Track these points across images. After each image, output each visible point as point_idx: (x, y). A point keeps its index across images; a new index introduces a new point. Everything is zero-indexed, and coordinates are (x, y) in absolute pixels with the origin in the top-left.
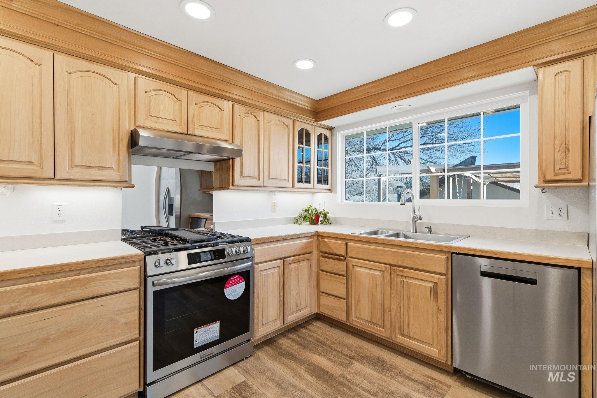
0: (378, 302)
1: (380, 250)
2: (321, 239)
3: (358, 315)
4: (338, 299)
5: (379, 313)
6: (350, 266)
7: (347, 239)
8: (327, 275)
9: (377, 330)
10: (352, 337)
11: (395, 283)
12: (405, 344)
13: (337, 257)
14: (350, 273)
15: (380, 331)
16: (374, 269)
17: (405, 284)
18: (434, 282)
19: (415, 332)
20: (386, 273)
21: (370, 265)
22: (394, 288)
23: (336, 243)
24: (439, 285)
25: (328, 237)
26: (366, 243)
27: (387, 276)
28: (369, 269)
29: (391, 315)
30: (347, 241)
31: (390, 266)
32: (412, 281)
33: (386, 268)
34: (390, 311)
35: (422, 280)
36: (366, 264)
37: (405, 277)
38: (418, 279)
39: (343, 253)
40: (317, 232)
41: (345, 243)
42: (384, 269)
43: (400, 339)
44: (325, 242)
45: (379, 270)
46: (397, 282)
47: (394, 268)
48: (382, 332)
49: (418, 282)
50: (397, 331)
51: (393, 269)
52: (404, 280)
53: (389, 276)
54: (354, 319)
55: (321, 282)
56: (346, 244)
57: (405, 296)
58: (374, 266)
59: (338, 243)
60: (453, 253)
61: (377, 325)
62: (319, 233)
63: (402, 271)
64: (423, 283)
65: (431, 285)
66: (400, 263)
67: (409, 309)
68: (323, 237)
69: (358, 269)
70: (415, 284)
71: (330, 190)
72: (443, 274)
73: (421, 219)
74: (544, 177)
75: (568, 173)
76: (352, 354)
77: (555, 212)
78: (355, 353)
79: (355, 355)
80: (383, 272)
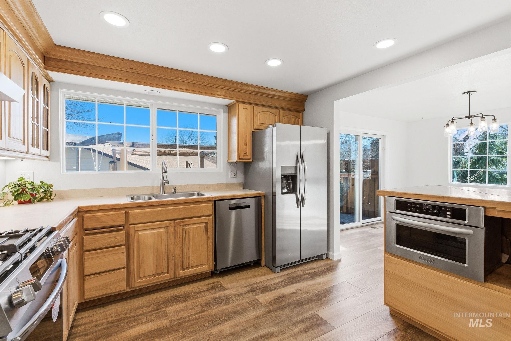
0: (163, 254)
1: (164, 210)
2: (84, 215)
3: (141, 275)
4: (114, 272)
5: (164, 262)
6: (132, 232)
7: (126, 208)
8: (98, 253)
9: (163, 277)
10: (132, 300)
11: (178, 232)
12: (186, 275)
13: (114, 229)
14: (131, 239)
15: (165, 277)
16: (158, 228)
17: (187, 231)
18: (204, 222)
19: (194, 262)
20: (170, 228)
21: (156, 225)
22: (177, 237)
23: (112, 214)
24: (208, 223)
25: (98, 211)
26: (150, 207)
27: (171, 229)
28: (153, 229)
29: (174, 259)
30: (127, 210)
31: (173, 221)
32: (191, 227)
33: (170, 224)
34: (174, 256)
35: (198, 223)
36: (152, 226)
37: (186, 225)
38: (195, 224)
39: (123, 223)
40: (79, 208)
41: (124, 212)
42: (168, 225)
43: (182, 273)
44: (94, 217)
45: (163, 227)
46: (180, 231)
47: (177, 221)
48: (166, 277)
49: (195, 226)
50: (180, 269)
51: (177, 223)
52: (185, 227)
53: (173, 228)
54: (137, 281)
55: (86, 264)
56: (127, 213)
57: (187, 240)
58: (160, 225)
59: (115, 214)
60: (215, 201)
61: (161, 274)
62: (83, 209)
63: (183, 222)
64: (198, 226)
65: (203, 225)
66: (182, 216)
67: (189, 248)
68: (87, 212)
69: (140, 233)
70: (193, 228)
71: (48, 157)
72: (210, 215)
73: (168, 183)
74: (240, 157)
75: (247, 155)
76: (154, 307)
77: (233, 174)
78: (156, 305)
79: (157, 306)
80: (167, 228)
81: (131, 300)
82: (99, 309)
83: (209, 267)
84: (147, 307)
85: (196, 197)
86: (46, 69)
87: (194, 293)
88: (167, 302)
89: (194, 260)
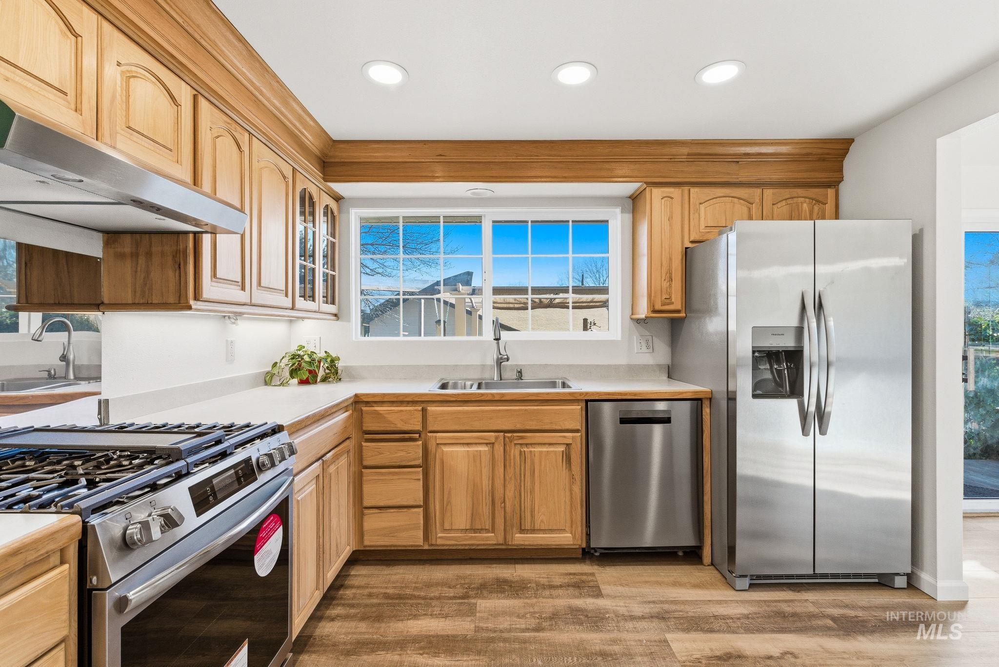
0: (484, 493)
1: (487, 411)
2: (364, 409)
3: (447, 526)
4: (405, 510)
5: (486, 510)
6: (432, 446)
7: (423, 402)
8: (382, 474)
9: (483, 539)
10: (433, 567)
11: (512, 457)
12: (527, 543)
13: (405, 436)
14: (431, 457)
15: (487, 538)
16: (476, 444)
17: (528, 456)
18: (564, 444)
19: (542, 521)
20: (496, 446)
21: (470, 438)
22: (510, 466)
23: (402, 411)
24: (574, 446)
25: (382, 403)
27: (499, 449)
28: (468, 444)
29: (505, 507)
30: (424, 405)
31: (503, 433)
32: (538, 449)
33: (497, 438)
34: (504, 502)
35: (550, 444)
36: (463, 438)
37: (527, 444)
38: (545, 444)
39: (419, 427)
40: (356, 395)
41: (420, 408)
42: (493, 440)
43: (520, 539)
44: (377, 412)
45: (485, 443)
46: (514, 456)
47: (509, 435)
48: (489, 539)
49: (545, 449)
50: (514, 529)
51: (508, 437)
52: (525, 449)
53: (502, 449)
54: (440, 535)
55: (366, 488)
56: (424, 410)
57: (528, 474)
58: (478, 438)
59: (406, 411)
60: (587, 401)
61: (480, 530)
62: (362, 397)
63: (522, 438)
64: (552, 449)
65: (562, 448)
66: (519, 427)
67: (532, 492)
68: (367, 403)
69: (446, 449)
70: (541, 452)
71: (336, 315)
72: (577, 431)
73: (508, 359)
74: (654, 306)
75: (672, 303)
76: (460, 591)
77: (644, 344)
78: (464, 588)
79: (465, 590)
80: (492, 445)
81: (431, 566)
82: (384, 567)
83: (574, 537)
84: (450, 587)
85: (559, 390)
86: (326, 181)
87: (538, 584)
88: (485, 588)
89: (541, 519)
